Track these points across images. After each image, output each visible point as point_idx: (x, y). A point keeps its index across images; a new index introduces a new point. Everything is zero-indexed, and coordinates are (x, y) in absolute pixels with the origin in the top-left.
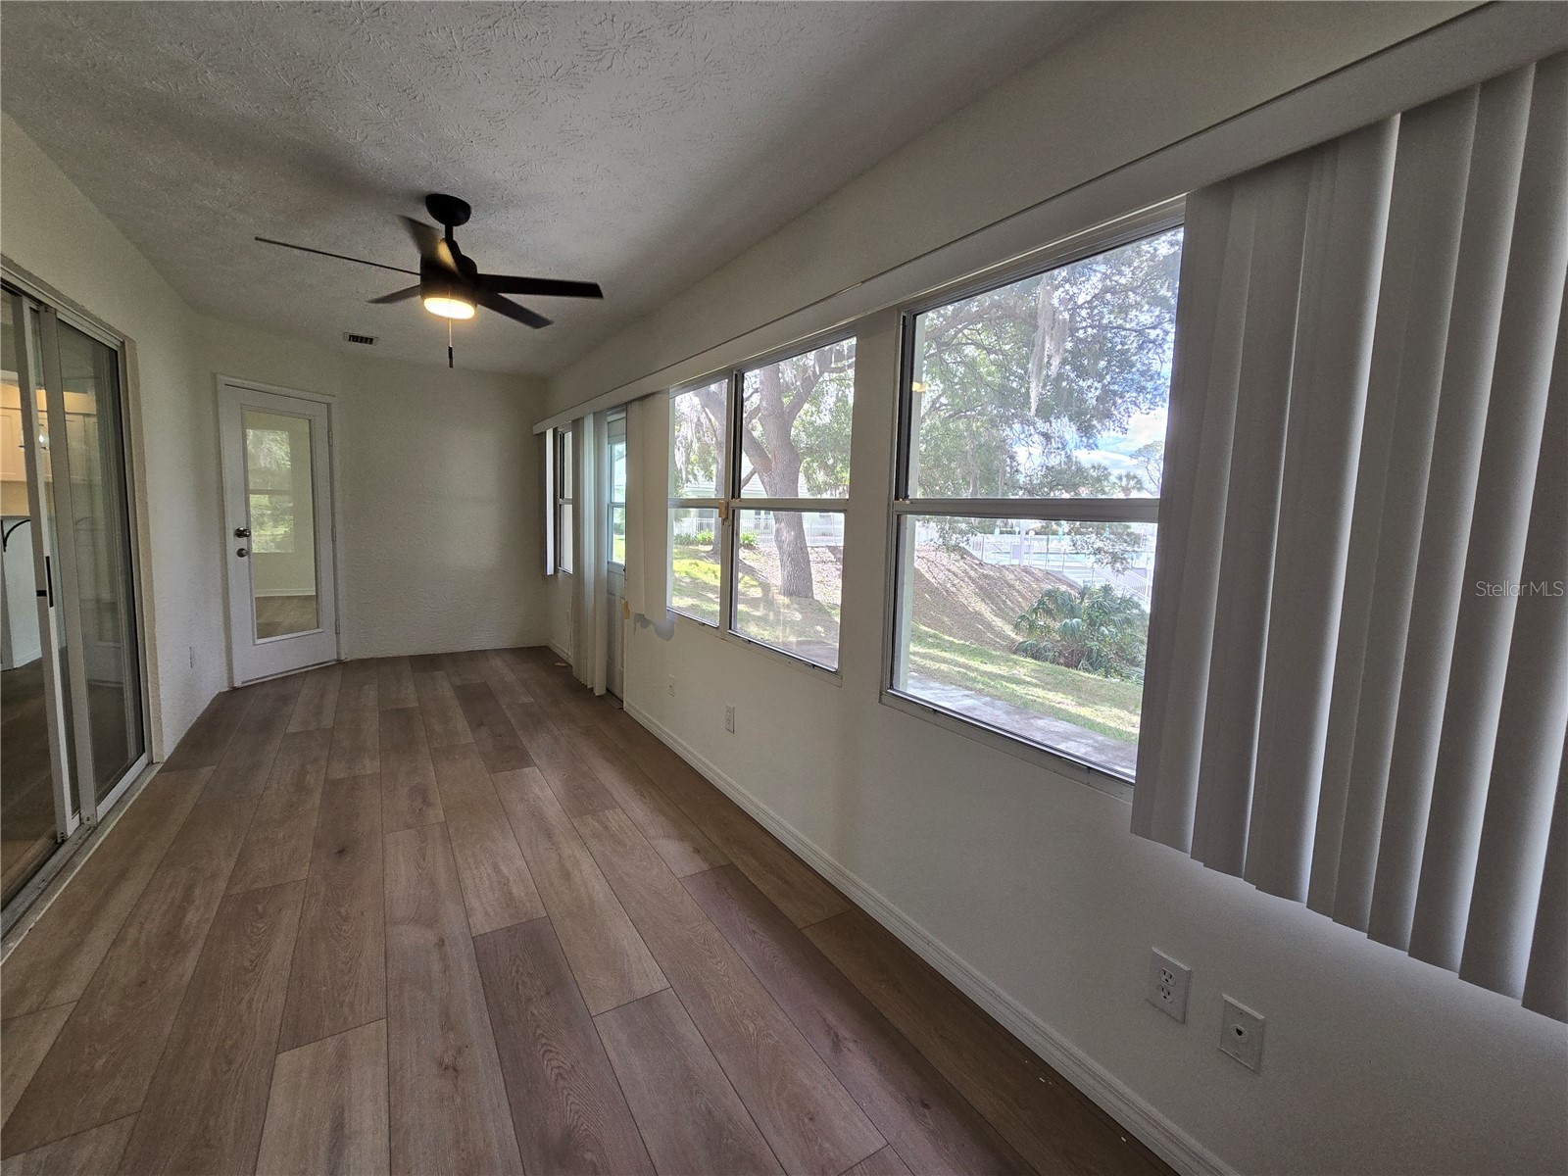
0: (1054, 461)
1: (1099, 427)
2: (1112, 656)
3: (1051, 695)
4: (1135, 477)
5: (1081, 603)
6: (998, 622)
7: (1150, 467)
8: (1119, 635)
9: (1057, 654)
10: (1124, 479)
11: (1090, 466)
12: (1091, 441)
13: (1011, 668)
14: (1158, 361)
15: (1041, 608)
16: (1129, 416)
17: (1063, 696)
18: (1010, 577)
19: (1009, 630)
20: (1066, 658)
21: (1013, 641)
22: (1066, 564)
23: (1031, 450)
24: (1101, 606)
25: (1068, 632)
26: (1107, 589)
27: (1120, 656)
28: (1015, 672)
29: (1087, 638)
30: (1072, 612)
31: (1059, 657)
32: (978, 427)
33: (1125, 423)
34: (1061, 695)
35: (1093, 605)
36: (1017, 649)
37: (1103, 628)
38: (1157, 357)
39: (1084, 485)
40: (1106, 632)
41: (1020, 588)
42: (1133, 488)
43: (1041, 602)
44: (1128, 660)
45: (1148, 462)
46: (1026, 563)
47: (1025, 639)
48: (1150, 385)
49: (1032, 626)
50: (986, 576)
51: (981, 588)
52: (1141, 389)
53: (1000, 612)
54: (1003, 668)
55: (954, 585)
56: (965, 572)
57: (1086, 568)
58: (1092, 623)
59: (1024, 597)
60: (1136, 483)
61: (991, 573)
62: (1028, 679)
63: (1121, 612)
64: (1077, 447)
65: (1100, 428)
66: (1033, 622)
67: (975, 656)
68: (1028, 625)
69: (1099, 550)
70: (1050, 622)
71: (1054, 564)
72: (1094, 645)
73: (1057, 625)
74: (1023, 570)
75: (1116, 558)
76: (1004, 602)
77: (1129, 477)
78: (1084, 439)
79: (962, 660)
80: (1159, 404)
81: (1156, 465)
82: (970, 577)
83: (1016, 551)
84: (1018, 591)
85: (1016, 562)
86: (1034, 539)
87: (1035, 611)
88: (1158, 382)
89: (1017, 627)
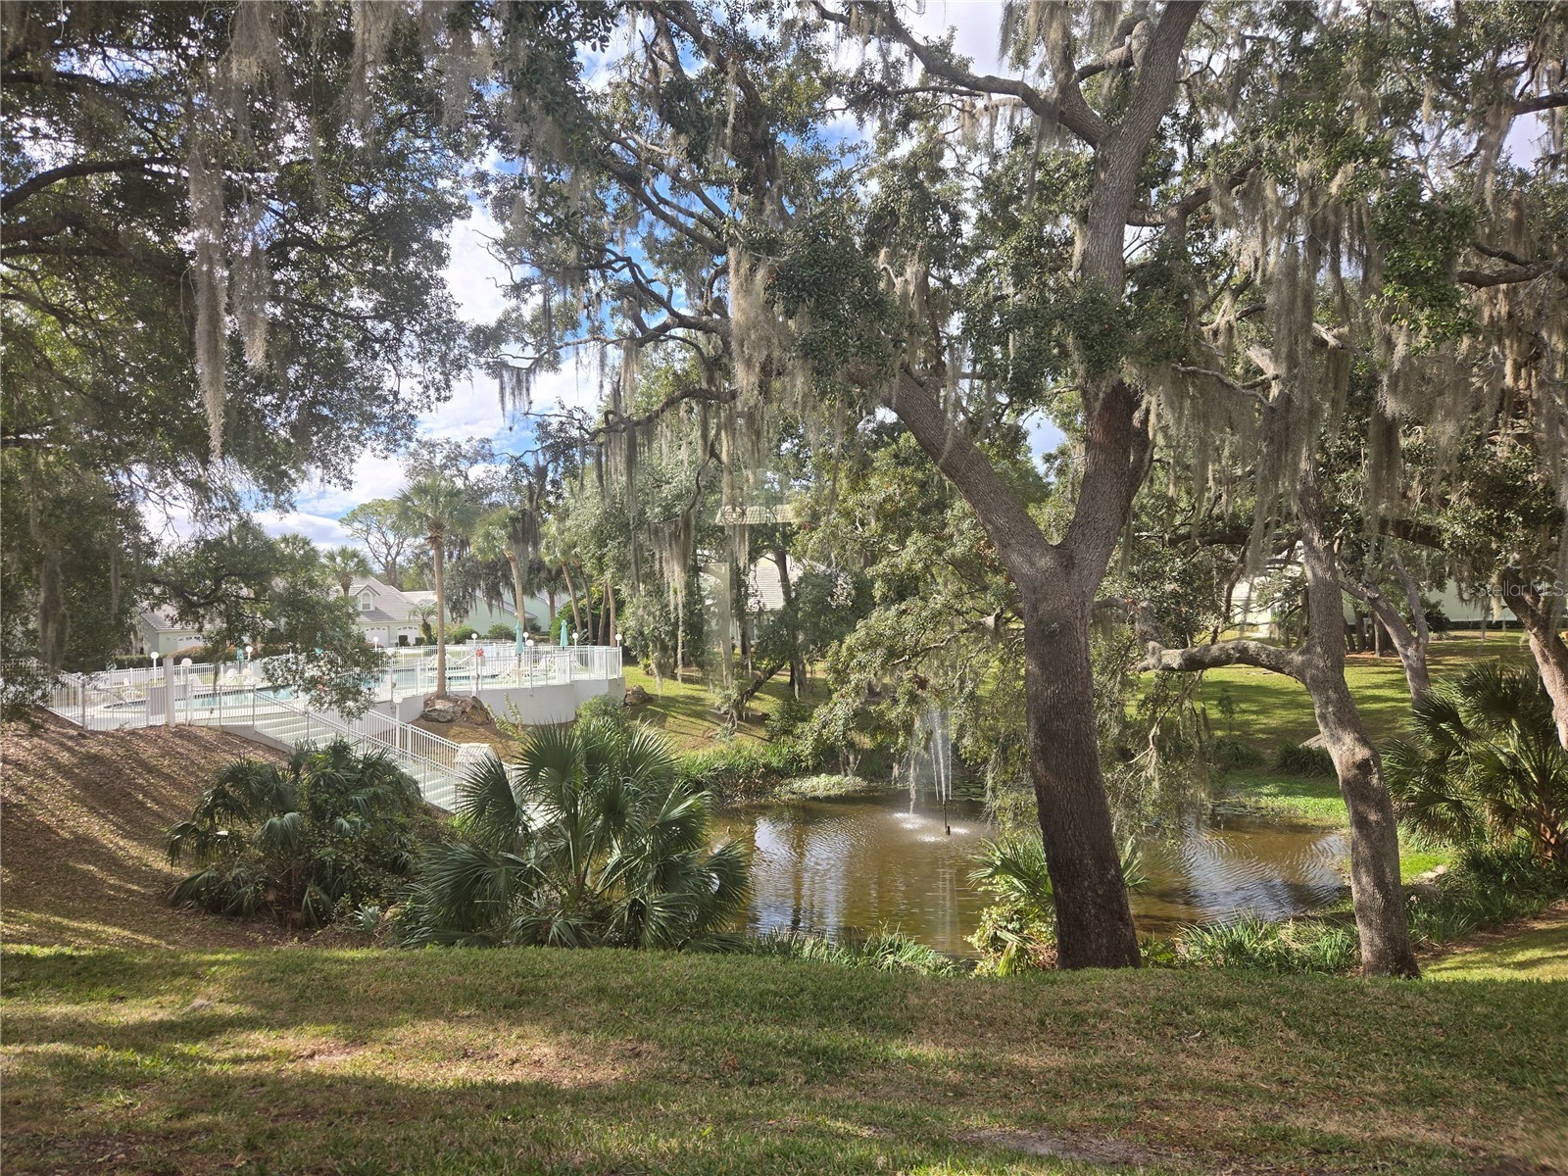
0: (216, 530)
1: (293, 473)
2: (360, 865)
3: (290, 1041)
4: (355, 554)
5: (295, 780)
6: (132, 849)
7: (371, 539)
8: (368, 825)
9: (260, 887)
10: (338, 559)
11: (278, 537)
12: (282, 498)
13: (187, 992)
14: (393, 372)
15: (224, 803)
16: (352, 461)
17: (318, 1030)
18: (149, 752)
19: (159, 862)
20: (278, 888)
21: (168, 880)
22: (259, 711)
23: (171, 511)
24: (331, 782)
25: (279, 841)
26: (339, 751)
27: (371, 862)
28: (198, 1002)
29: (313, 844)
30: (281, 804)
31: (265, 891)
32: (47, 464)
33: (346, 471)
34: (312, 1030)
35: (318, 780)
36: (178, 897)
37: (340, 820)
38: (390, 367)
39: (278, 573)
40: (346, 825)
41: (174, 771)
42: (355, 572)
43: (216, 794)
44: (384, 865)
45: (368, 531)
46: (180, 718)
47: (196, 873)
48: (383, 412)
49: (206, 844)
50: (96, 759)
51: (85, 785)
52: (369, 419)
53: (137, 827)
54: (168, 998)
55: (20, 790)
56: (45, 756)
57: (294, 714)
58: (318, 812)
59: (180, 787)
60: (357, 565)
61: (107, 751)
62: (231, 1010)
63: (365, 785)
64: (259, 507)
65: (294, 476)
66: (206, 834)
67: (93, 986)
68: (195, 840)
69: (313, 683)
70: (243, 829)
71: (232, 713)
72: (327, 853)
73: (258, 831)
74: (175, 734)
75: (346, 692)
76: (142, 805)
77: (343, 552)
78: (272, 496)
79: (58, 1010)
80: (402, 442)
81: (379, 535)
82: (58, 767)
83: (158, 699)
84: (167, 777)
85: (159, 720)
86: (192, 671)
87: (209, 812)
88: (396, 407)
89: (174, 851)
